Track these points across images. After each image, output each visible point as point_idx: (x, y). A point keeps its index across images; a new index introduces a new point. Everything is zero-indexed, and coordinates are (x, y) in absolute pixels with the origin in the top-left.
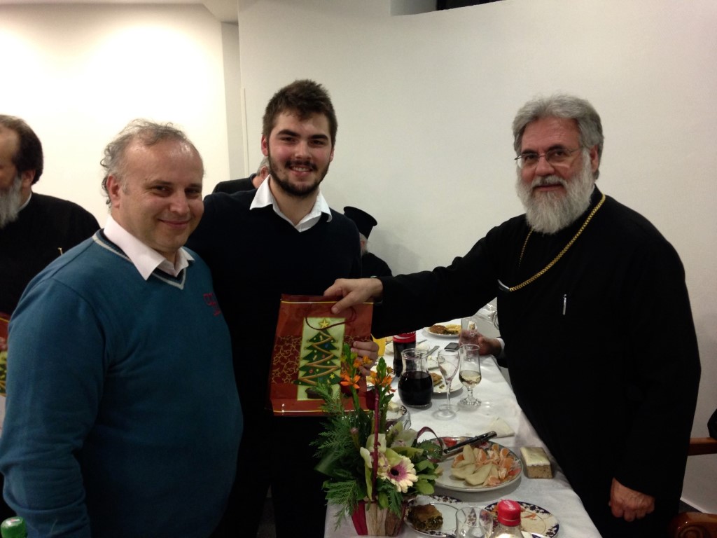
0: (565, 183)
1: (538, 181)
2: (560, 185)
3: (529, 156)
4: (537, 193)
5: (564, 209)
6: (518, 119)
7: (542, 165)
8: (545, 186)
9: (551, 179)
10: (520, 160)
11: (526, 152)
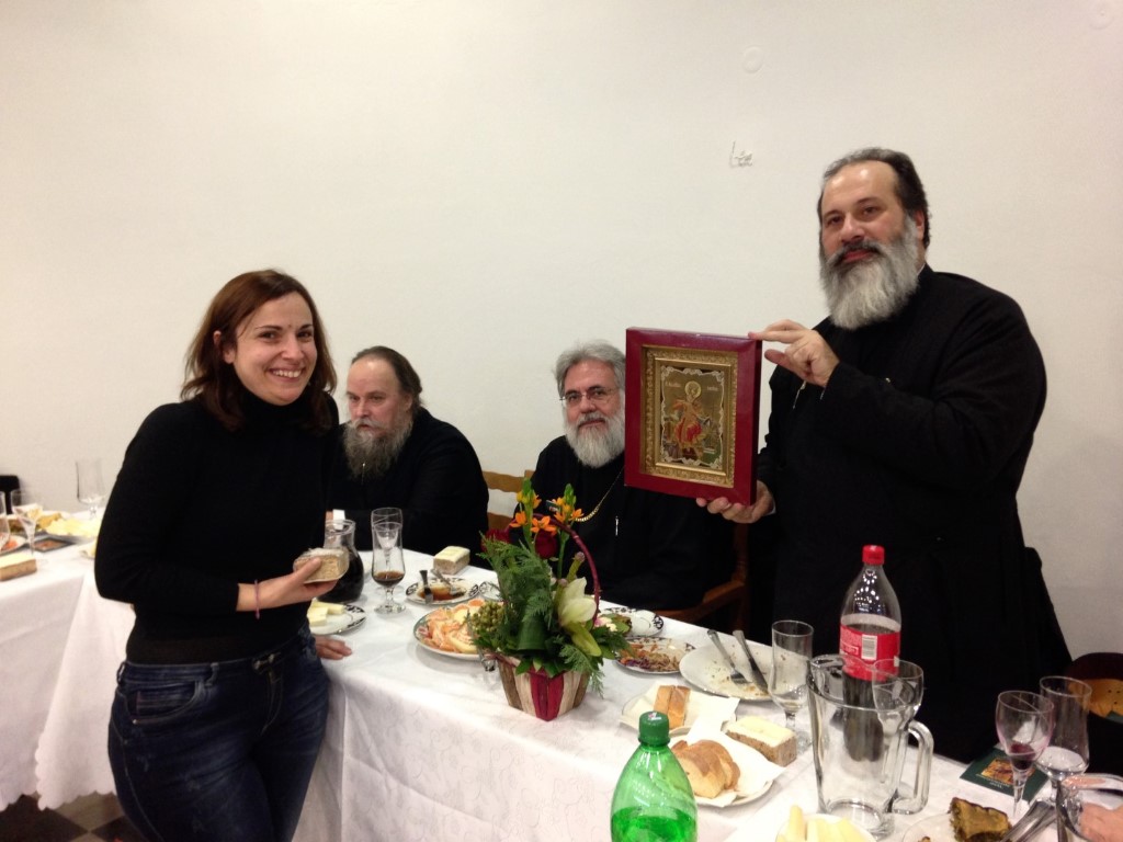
0: (606, 418)
1: (582, 418)
2: (602, 421)
3: (572, 396)
4: (583, 430)
5: (608, 443)
6: (560, 364)
7: (584, 403)
8: (590, 422)
9: (594, 416)
10: (564, 402)
11: (570, 392)
